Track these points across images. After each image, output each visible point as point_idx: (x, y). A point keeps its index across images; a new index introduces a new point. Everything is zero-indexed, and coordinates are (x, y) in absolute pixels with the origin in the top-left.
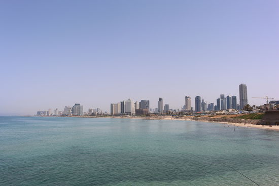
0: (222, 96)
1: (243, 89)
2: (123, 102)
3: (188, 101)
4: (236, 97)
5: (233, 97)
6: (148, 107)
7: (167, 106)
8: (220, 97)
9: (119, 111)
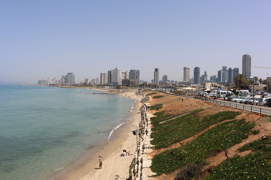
0: (224, 68)
1: (246, 60)
2: (111, 72)
3: (187, 72)
4: (238, 69)
5: (235, 69)
6: (138, 77)
7: (165, 77)
8: (222, 69)
9: (106, 82)
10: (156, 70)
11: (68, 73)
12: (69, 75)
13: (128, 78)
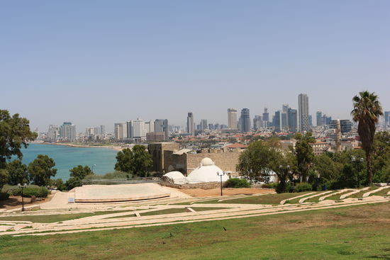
0: (285, 108)
1: (302, 101)
2: (130, 123)
3: (232, 115)
6: (165, 128)
9: (125, 135)
10: (190, 115)
11: (65, 123)
12: (66, 126)
13: (152, 130)
